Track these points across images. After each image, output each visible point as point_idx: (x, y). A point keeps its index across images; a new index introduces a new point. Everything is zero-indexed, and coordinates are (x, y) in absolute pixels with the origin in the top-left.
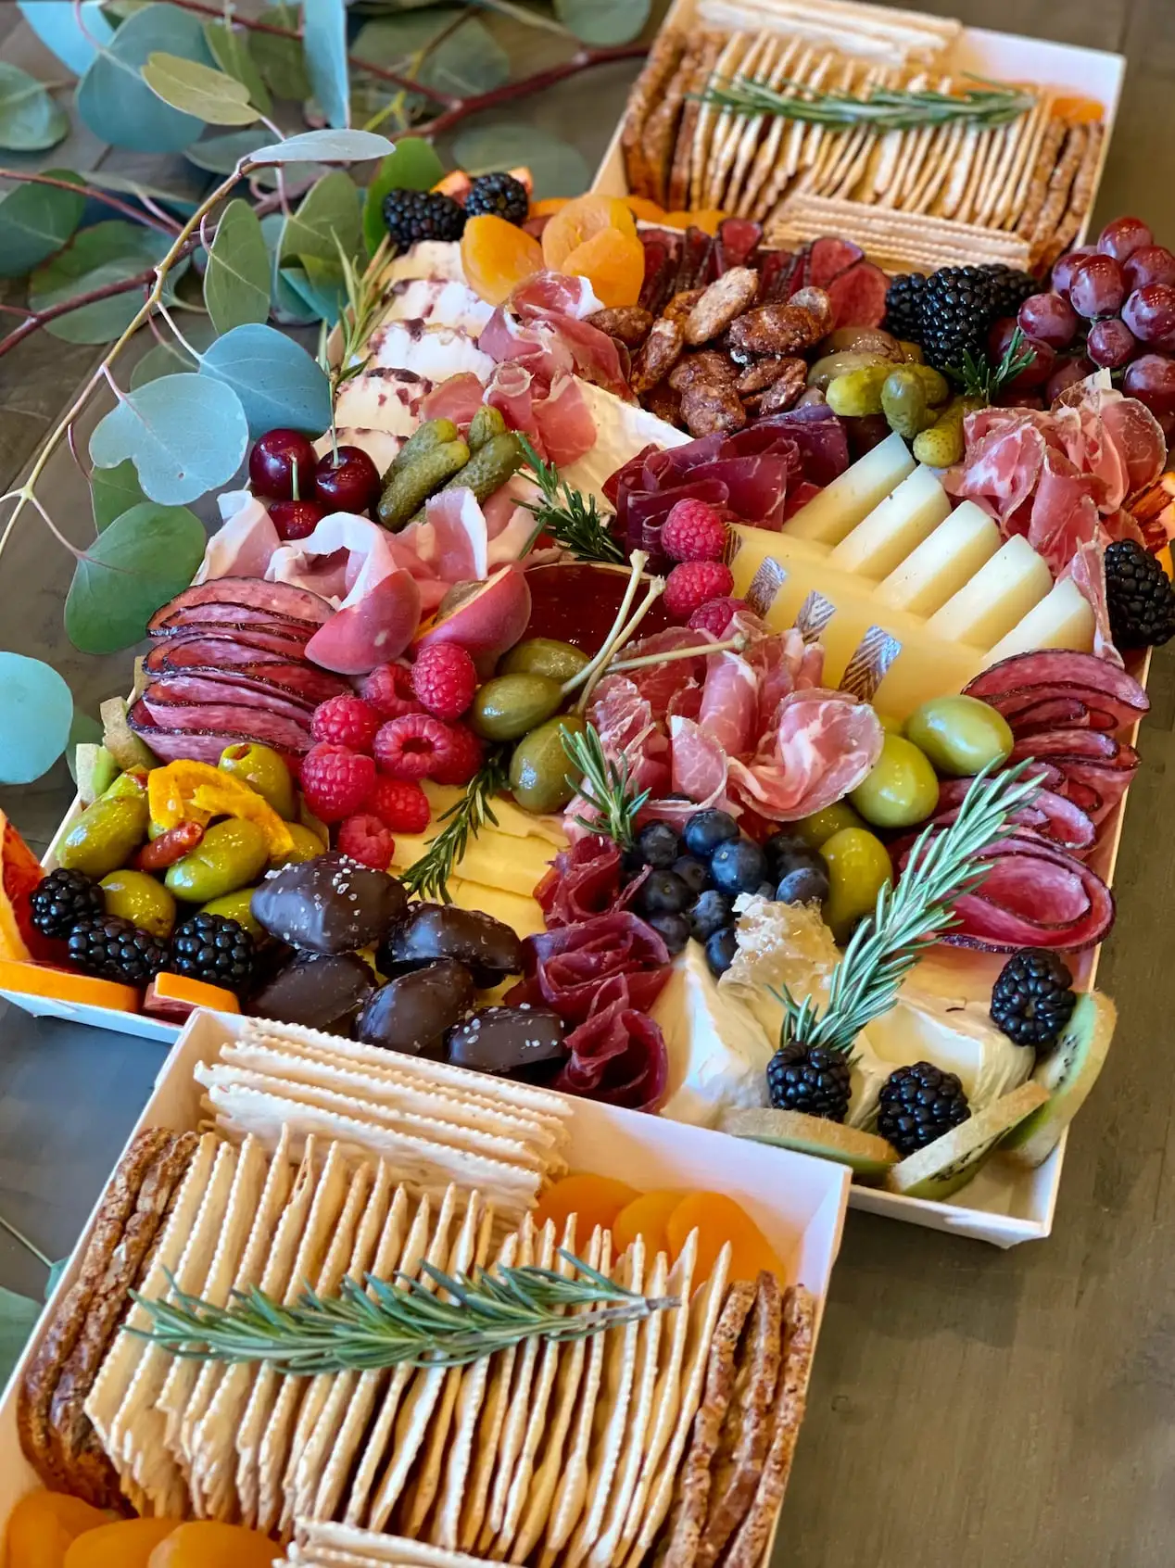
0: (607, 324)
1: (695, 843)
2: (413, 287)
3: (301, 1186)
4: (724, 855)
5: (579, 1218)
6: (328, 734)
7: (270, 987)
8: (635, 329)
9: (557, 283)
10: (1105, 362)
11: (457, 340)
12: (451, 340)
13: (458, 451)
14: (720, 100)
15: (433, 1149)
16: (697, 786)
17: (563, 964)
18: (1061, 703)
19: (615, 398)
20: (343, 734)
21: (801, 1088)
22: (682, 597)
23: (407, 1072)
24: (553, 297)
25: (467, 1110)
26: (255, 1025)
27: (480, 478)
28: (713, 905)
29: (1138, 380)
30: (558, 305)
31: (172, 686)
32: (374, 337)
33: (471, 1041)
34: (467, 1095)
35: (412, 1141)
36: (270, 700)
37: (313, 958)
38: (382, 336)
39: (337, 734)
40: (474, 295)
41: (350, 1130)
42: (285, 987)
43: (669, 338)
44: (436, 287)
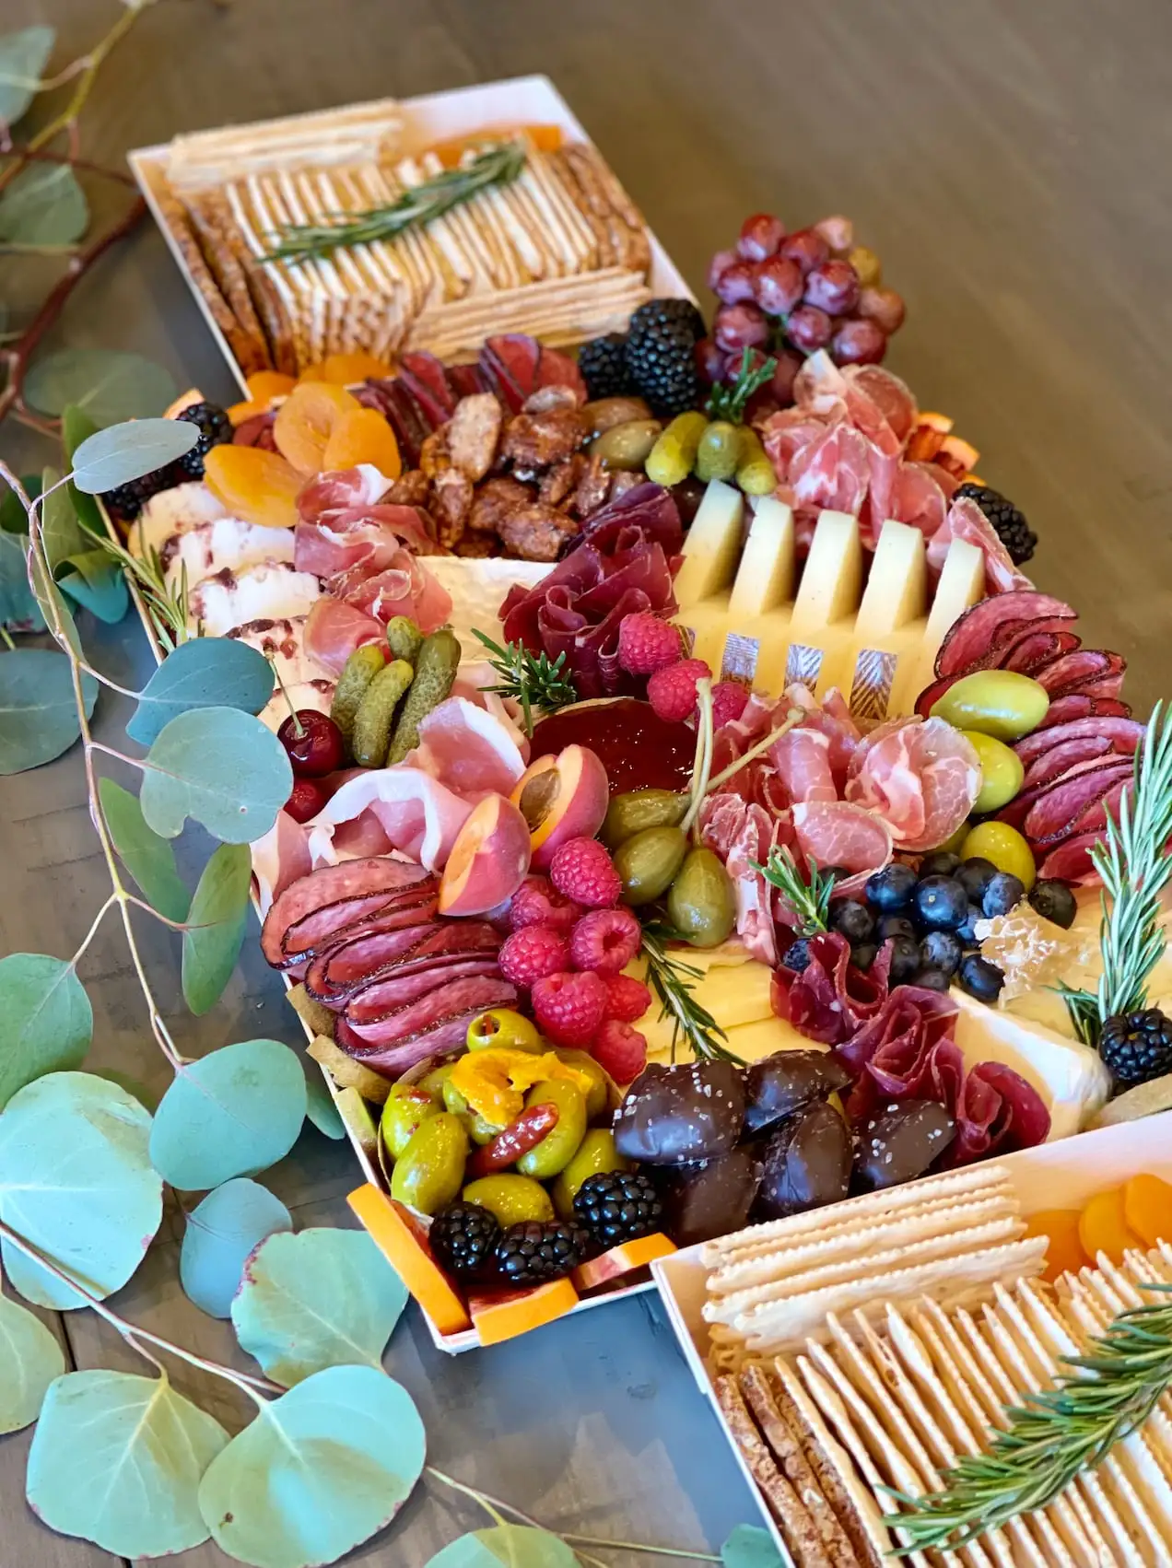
0: (403, 498)
1: (890, 902)
2: (183, 542)
3: (887, 1357)
4: (932, 899)
5: (1106, 1252)
6: (535, 970)
7: (685, 1211)
8: (422, 490)
9: (331, 481)
10: (814, 344)
11: (271, 573)
12: (265, 575)
13: (402, 669)
14: (277, 256)
15: (949, 1265)
16: (841, 854)
17: (886, 1057)
18: (1029, 641)
19: (453, 559)
20: (548, 963)
21: (1152, 1052)
22: (677, 702)
23: (864, 1215)
24: (329, 494)
25: (940, 1219)
26: (715, 1247)
27: (440, 684)
28: (948, 944)
29: (849, 349)
30: (339, 500)
31: (363, 1000)
32: (193, 605)
33: (888, 1159)
34: (924, 1205)
35: (929, 1268)
36: (457, 968)
37: (703, 1164)
38: (199, 600)
39: (543, 965)
40: (243, 525)
41: (873, 1288)
42: (699, 1204)
43: (461, 486)
44: (205, 533)
